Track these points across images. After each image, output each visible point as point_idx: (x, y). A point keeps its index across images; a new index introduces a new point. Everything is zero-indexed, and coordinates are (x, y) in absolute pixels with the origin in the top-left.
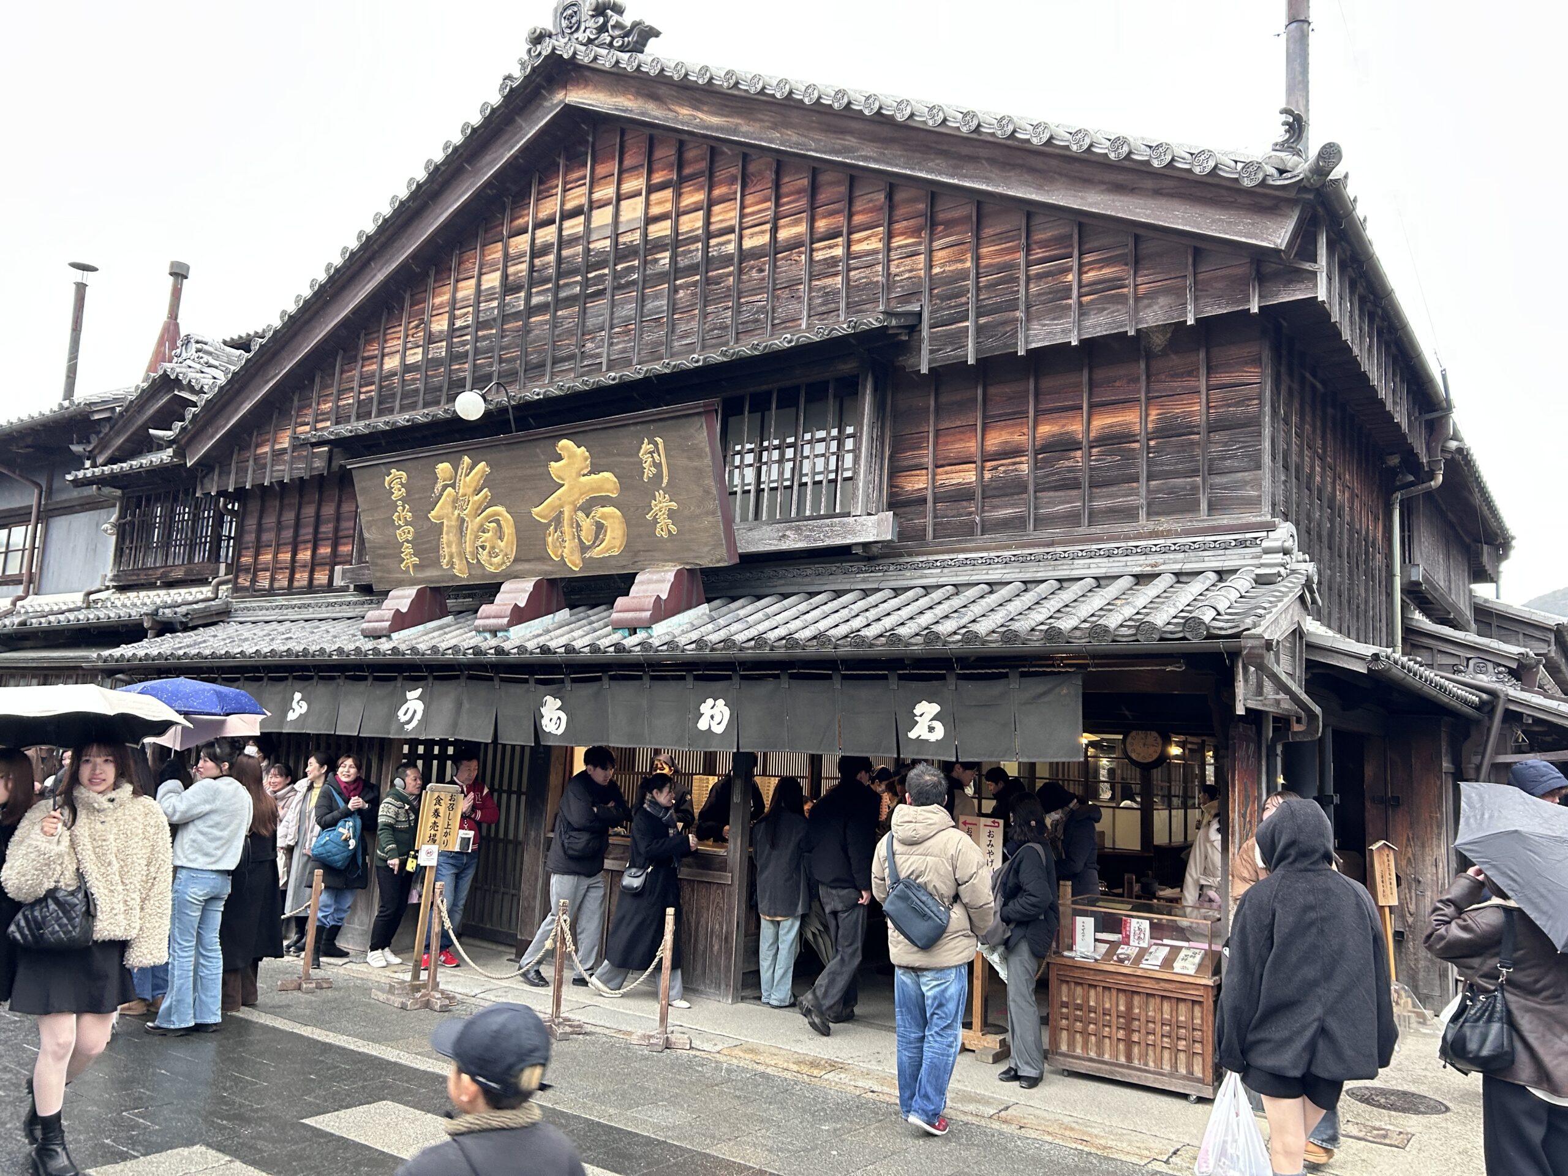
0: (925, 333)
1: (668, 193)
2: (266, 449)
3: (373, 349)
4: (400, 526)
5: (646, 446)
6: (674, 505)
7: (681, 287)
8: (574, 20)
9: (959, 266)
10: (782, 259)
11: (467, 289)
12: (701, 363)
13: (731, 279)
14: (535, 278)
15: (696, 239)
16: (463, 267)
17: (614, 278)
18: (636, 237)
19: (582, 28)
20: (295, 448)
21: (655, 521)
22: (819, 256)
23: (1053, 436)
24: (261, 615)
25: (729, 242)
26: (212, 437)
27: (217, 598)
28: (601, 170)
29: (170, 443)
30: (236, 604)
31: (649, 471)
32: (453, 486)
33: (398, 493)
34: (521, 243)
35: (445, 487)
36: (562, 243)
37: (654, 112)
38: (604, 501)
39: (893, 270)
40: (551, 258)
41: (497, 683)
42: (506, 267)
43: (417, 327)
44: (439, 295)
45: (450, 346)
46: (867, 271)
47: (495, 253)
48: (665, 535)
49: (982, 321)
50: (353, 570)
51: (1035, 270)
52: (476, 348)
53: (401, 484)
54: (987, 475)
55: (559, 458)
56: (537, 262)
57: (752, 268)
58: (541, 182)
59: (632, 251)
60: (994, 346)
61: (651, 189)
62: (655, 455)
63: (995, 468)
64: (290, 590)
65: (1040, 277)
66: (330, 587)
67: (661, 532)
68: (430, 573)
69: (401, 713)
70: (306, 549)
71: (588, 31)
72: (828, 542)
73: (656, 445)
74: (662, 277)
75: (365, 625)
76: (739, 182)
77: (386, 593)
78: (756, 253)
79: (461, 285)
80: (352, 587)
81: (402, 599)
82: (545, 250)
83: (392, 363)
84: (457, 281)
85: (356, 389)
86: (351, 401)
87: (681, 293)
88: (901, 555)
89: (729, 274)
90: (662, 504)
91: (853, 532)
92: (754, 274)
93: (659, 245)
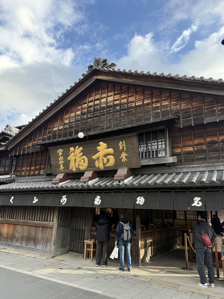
0: (181, 120)
1: (118, 96)
2: (26, 146)
3: (51, 126)
4: (60, 161)
5: (121, 143)
6: (127, 155)
7: (122, 113)
8: (98, 63)
9: (188, 107)
10: (145, 107)
11: (73, 115)
12: (131, 127)
13: (134, 111)
14: (89, 112)
15: (125, 104)
16: (72, 110)
17: (107, 112)
18: (112, 104)
19: (100, 65)
20: (32, 146)
21: (122, 158)
22: (154, 106)
23: (211, 141)
24: (22, 181)
25: (133, 104)
26: (14, 144)
27: (11, 177)
28: (103, 91)
29: (5, 145)
30: (16, 178)
31: (121, 148)
32: (74, 152)
33: (60, 154)
34: (86, 105)
35: (72, 152)
36: (95, 105)
37: (117, 80)
38: (110, 154)
39: (172, 108)
40: (92, 108)
41: (85, 193)
42: (82, 110)
43: (61, 122)
44: (66, 116)
45: (69, 125)
46: (166, 108)
47: (79, 107)
48: (124, 161)
49: (194, 117)
50: (45, 171)
51: (206, 107)
52: (75, 126)
53: (61, 152)
54: (195, 149)
55: (99, 146)
56: (89, 109)
57: (138, 109)
58: (89, 94)
59: (110, 106)
60: (198, 122)
61: (115, 95)
62: (123, 145)
63: (197, 147)
64: (29, 175)
65: (207, 109)
66: (39, 174)
67: (123, 161)
68: (67, 171)
69: (61, 201)
70: (33, 167)
71: (101, 65)
72: (161, 163)
73: (123, 142)
74: (118, 111)
75: (53, 182)
76: (135, 93)
77: (56, 175)
78: (139, 106)
79: (71, 114)
80: (45, 174)
81: (60, 176)
82: (91, 107)
83: (55, 129)
84: (71, 113)
85: (47, 134)
86: (46, 137)
87: (122, 114)
88: (177, 166)
89: (133, 110)
90: (124, 155)
91: (167, 161)
92: (139, 110)
93: (117, 105)
